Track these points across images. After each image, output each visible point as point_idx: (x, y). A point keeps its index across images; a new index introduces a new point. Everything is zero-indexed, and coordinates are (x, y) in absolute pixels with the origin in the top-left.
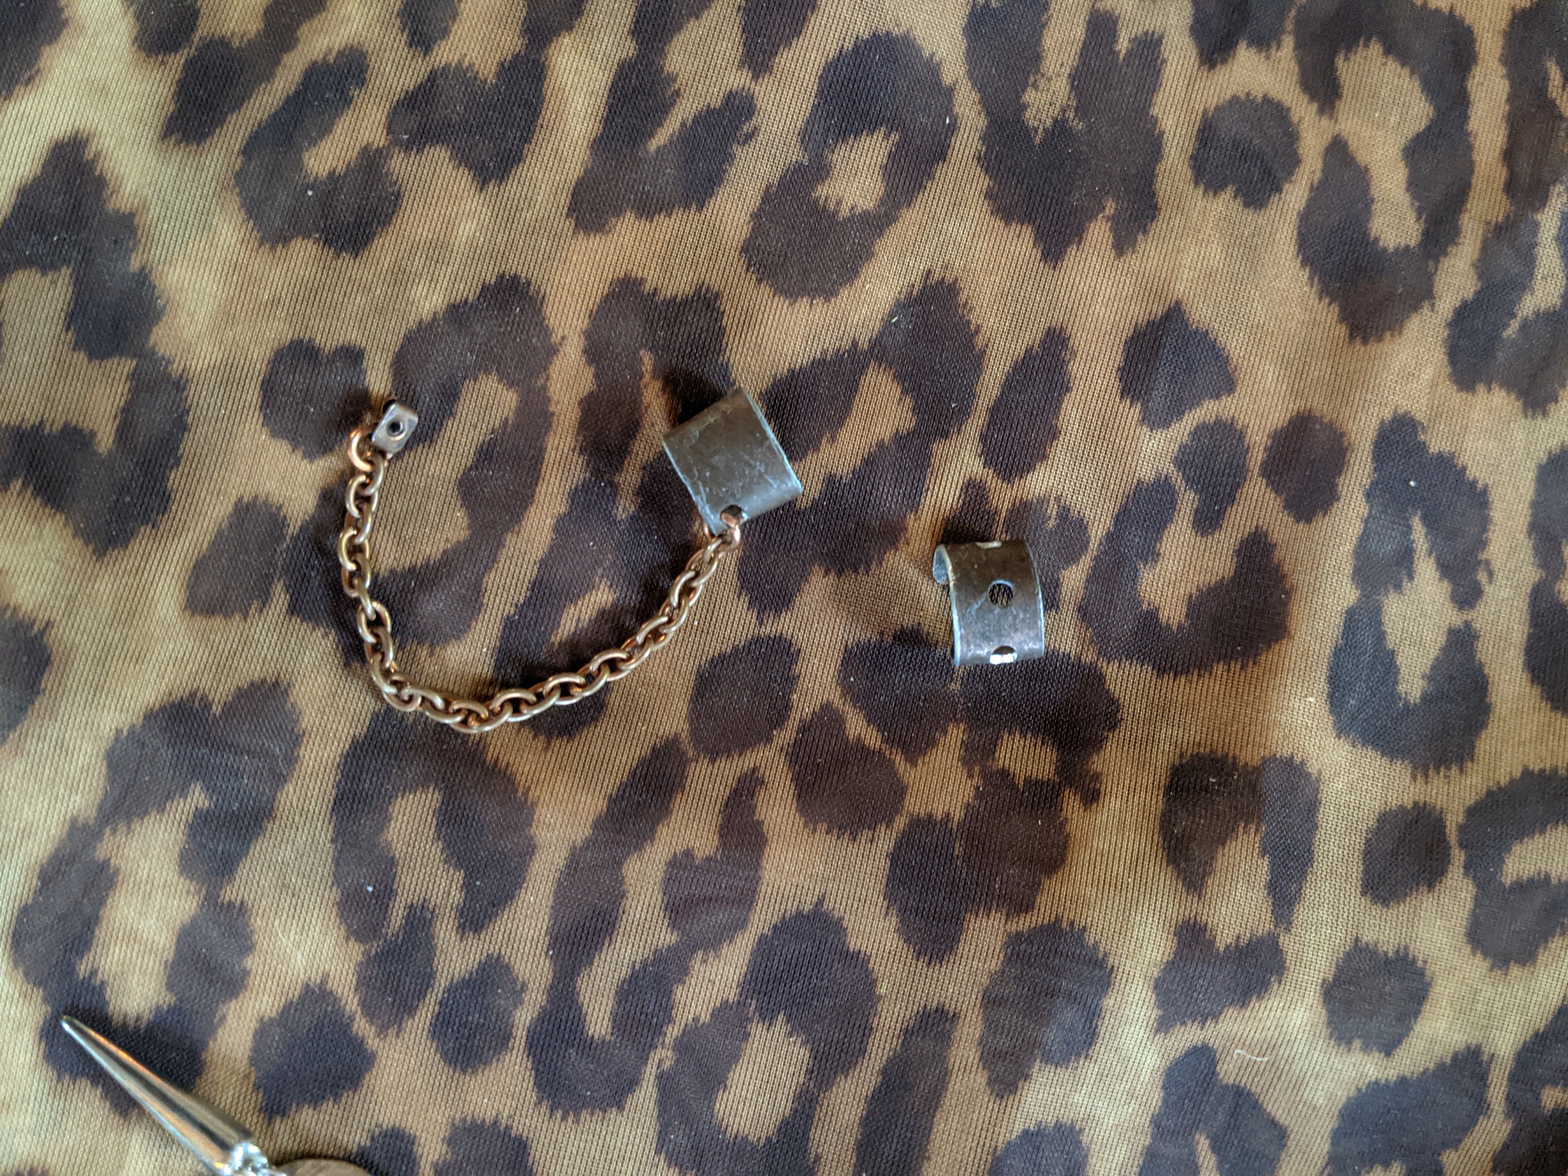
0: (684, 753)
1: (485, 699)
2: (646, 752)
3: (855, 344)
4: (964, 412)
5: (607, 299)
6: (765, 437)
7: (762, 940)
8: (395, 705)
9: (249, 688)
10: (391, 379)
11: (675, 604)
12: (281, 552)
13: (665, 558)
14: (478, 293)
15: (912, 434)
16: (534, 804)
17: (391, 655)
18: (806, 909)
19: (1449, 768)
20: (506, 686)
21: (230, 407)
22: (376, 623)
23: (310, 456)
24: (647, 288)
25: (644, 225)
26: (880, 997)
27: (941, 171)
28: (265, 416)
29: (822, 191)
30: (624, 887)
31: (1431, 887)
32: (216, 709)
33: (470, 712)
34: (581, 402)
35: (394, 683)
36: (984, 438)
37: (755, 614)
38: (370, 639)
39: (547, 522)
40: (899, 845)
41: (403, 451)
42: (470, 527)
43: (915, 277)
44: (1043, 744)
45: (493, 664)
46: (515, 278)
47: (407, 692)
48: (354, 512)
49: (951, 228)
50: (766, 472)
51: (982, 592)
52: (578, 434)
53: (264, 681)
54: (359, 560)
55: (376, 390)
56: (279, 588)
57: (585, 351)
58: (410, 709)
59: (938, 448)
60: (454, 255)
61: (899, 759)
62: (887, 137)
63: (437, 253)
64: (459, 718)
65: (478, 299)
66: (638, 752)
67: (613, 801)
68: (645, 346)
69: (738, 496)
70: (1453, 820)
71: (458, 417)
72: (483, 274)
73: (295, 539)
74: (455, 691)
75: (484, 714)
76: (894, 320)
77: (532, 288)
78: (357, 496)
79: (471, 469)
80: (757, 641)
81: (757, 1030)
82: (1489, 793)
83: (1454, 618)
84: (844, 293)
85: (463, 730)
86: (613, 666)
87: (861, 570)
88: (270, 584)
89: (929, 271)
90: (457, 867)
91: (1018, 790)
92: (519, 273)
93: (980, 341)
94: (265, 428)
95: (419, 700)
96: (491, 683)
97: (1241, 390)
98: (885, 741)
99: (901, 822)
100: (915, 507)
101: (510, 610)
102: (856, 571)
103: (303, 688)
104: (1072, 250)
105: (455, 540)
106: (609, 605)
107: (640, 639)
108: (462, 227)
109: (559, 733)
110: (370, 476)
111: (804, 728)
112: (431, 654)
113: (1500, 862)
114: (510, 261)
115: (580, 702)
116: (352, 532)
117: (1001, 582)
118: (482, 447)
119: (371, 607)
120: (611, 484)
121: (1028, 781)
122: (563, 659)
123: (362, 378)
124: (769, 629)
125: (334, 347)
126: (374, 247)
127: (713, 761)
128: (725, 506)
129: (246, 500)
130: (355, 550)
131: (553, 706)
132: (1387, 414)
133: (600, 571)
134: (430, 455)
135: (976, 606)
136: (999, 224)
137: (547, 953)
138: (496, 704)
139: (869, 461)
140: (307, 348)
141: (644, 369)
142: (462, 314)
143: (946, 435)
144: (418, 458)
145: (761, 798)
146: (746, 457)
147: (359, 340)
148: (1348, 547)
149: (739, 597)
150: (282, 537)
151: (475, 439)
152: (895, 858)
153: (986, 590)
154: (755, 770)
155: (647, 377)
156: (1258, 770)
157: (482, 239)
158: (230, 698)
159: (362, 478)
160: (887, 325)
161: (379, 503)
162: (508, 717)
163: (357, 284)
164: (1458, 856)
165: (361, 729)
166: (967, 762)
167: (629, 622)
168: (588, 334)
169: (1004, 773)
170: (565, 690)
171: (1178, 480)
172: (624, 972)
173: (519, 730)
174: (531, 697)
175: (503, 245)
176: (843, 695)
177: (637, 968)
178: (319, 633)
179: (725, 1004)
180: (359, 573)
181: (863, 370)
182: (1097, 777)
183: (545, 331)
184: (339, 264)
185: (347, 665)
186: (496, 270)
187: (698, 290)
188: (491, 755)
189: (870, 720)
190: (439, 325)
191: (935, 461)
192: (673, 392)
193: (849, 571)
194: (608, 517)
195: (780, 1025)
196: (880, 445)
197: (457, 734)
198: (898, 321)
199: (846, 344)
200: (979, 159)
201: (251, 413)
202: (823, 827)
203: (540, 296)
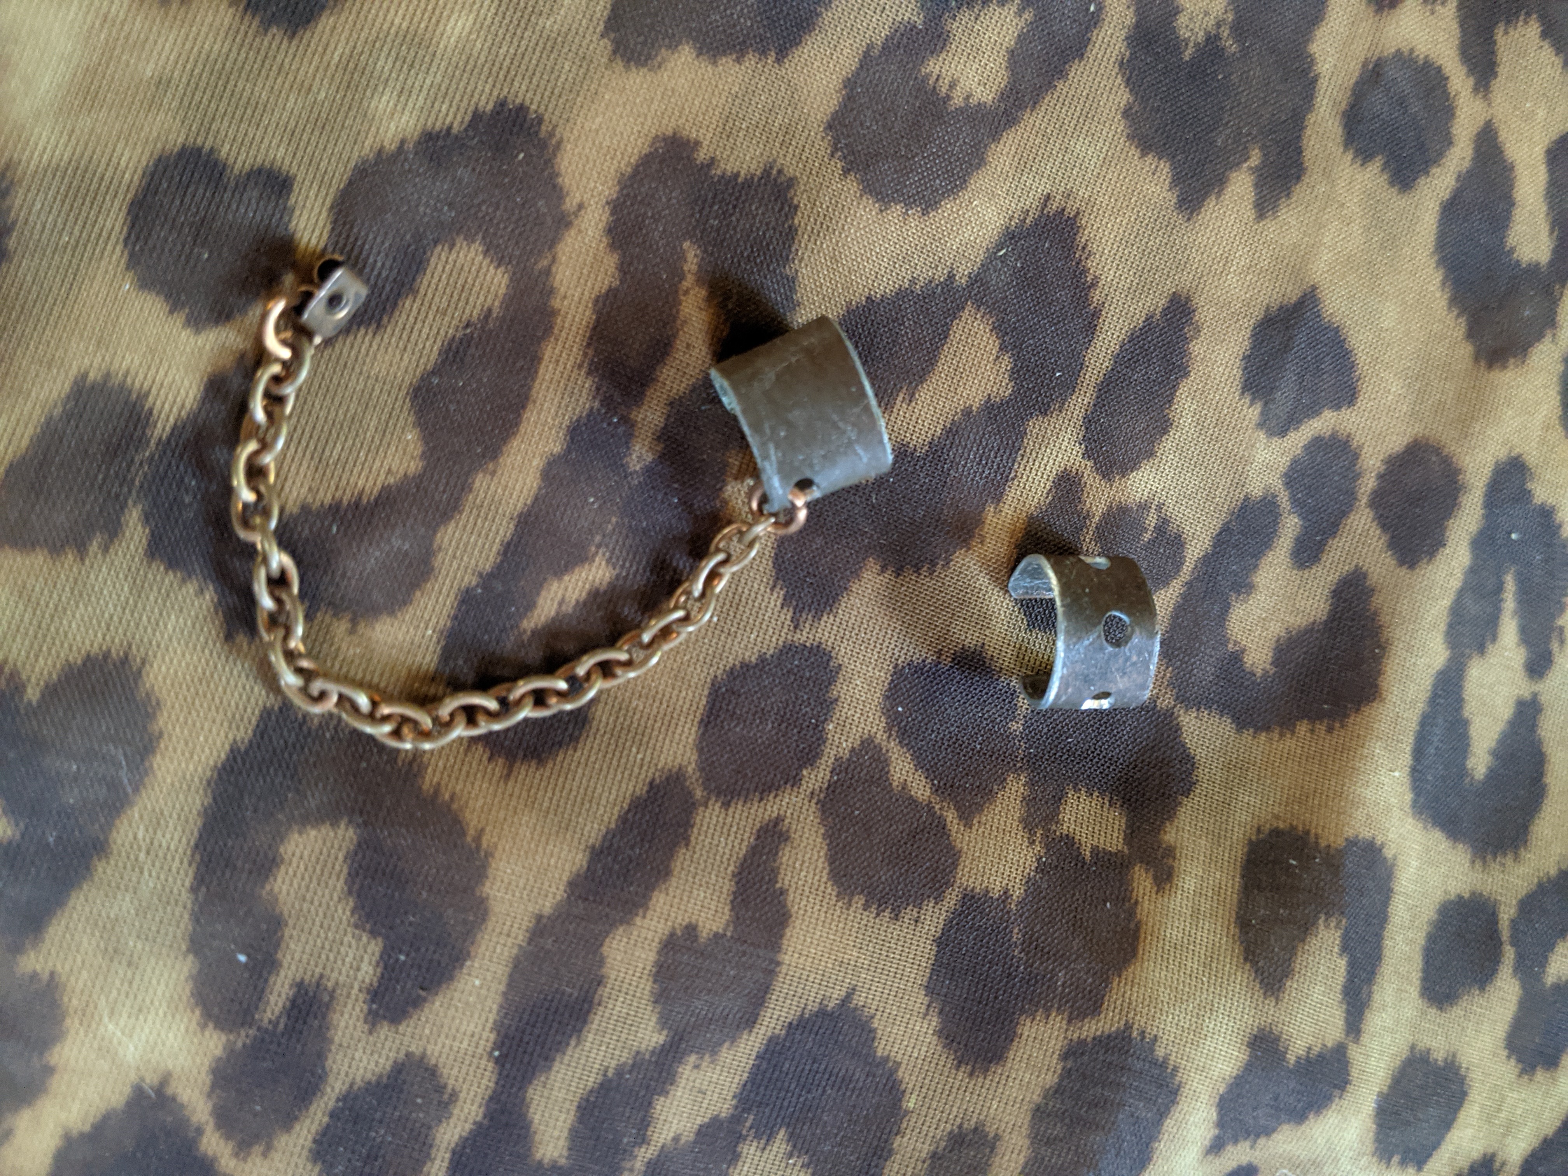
0: (690, 794)
1: (425, 701)
2: (641, 789)
3: (951, 277)
4: (1070, 386)
5: (646, 161)
6: (863, 394)
7: (772, 1041)
8: (299, 701)
9: (84, 665)
10: (329, 227)
11: (696, 594)
12: (141, 464)
13: (684, 527)
14: (466, 123)
15: (1005, 404)
16: (489, 855)
17: (300, 630)
18: (831, 1005)
19: (1505, 855)
20: (457, 686)
21: (76, 232)
22: (278, 582)
23: (196, 325)
24: (702, 155)
25: (705, 69)
26: (907, 1112)
27: (1077, 71)
28: (132, 255)
29: (933, 67)
30: (604, 970)
31: (1482, 989)
32: (32, 694)
33: (405, 720)
34: (596, 301)
35: (299, 671)
36: (1089, 421)
37: (790, 614)
38: (267, 602)
39: (535, 463)
40: (949, 925)
41: (337, 336)
42: (423, 455)
43: (1031, 201)
44: (1110, 805)
45: (439, 651)
46: (522, 109)
47: (317, 686)
48: (259, 414)
49: (1079, 146)
50: (857, 441)
51: (1095, 625)
52: (589, 345)
53: (107, 655)
54: (262, 488)
55: (305, 240)
56: (134, 514)
57: (610, 231)
58: (317, 710)
59: (1035, 426)
60: (436, 61)
61: (951, 816)
62: (1019, 13)
63: (412, 53)
64: (387, 728)
65: (466, 130)
66: (631, 788)
67: (597, 854)
68: (691, 238)
69: (817, 468)
70: (1506, 914)
71: (420, 296)
72: (476, 96)
73: (165, 445)
74: (383, 685)
75: (426, 722)
76: (1001, 253)
77: (543, 128)
78: (267, 395)
79: (433, 373)
80: (788, 650)
81: (750, 1150)
82: (1540, 885)
83: (1523, 688)
84: (948, 206)
85: (393, 743)
86: (606, 669)
87: (924, 571)
88: (122, 508)
89: (1048, 197)
90: (373, 933)
91: (1084, 863)
92: (527, 103)
93: (1096, 296)
94: (130, 275)
95: (335, 699)
96: (433, 679)
97: (1363, 402)
98: (936, 790)
99: (951, 899)
100: (998, 498)
101: (469, 580)
102: (917, 571)
103: (164, 669)
104: (1211, 202)
105: (402, 472)
106: (605, 583)
107: (646, 638)
108: (452, 21)
109: (525, 756)
110: (290, 368)
111: (841, 767)
112: (352, 631)
113: (1543, 963)
114: (516, 84)
115: (554, 716)
116: (252, 446)
117: (1117, 614)
118: (450, 345)
119: (279, 559)
120: (625, 420)
121: (1095, 850)
122: (535, 655)
123: (286, 219)
124: (803, 637)
125: (247, 166)
126: (320, 27)
127: (726, 805)
128: (796, 479)
129: (92, 376)
130: (255, 473)
131: (526, 720)
132: (1502, 454)
133: (598, 539)
134: (375, 346)
135: (1086, 643)
136: (1134, 152)
137: (490, 1054)
138: (445, 711)
139: (952, 432)
140: (207, 162)
141: (686, 268)
142: (442, 148)
143: (1045, 411)
144: (356, 348)
145: (786, 856)
146: (835, 417)
147: (287, 162)
148: (1446, 602)
149: (772, 590)
150: (142, 441)
151: (442, 332)
152: (941, 942)
153: (1100, 623)
154: (779, 820)
155: (688, 282)
156: (1341, 853)
157: (479, 45)
158: (55, 676)
159: (276, 369)
160: (991, 256)
161: (294, 408)
162: (460, 731)
163: (291, 77)
164: (1509, 953)
165: (244, 733)
166: (1028, 825)
167: (628, 611)
168: (617, 207)
169: (1069, 841)
170: (540, 698)
171: (1284, 499)
172: (592, 1080)
173: (469, 746)
174: (492, 705)
175: (508, 61)
176: (889, 729)
177: (610, 1074)
178: (191, 588)
179: (715, 1119)
180: (261, 508)
181: (954, 313)
182: (1170, 852)
183: (556, 193)
184: (266, 43)
185: (229, 637)
186: (495, 93)
187: (767, 172)
188: (429, 779)
189: (920, 762)
190: (406, 159)
191: (1029, 442)
192: (722, 306)
193: (909, 571)
194: (617, 464)
195: (780, 1144)
196: (967, 412)
197: (382, 748)
198: (1005, 254)
199: (941, 275)
200: (1121, 64)
201: (109, 247)
202: (859, 901)
203: (554, 141)
